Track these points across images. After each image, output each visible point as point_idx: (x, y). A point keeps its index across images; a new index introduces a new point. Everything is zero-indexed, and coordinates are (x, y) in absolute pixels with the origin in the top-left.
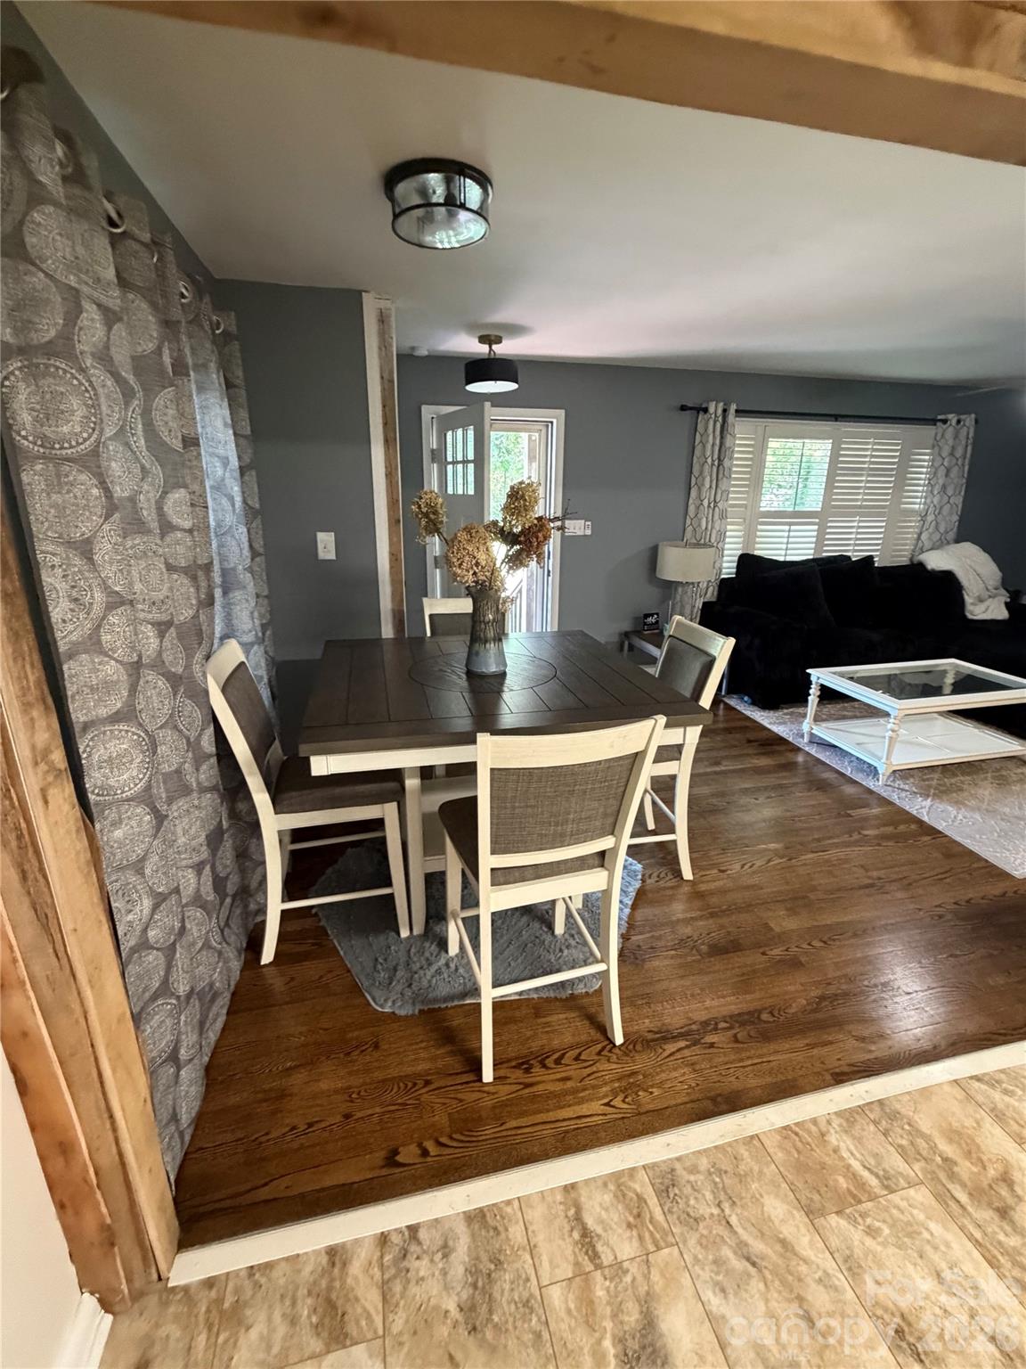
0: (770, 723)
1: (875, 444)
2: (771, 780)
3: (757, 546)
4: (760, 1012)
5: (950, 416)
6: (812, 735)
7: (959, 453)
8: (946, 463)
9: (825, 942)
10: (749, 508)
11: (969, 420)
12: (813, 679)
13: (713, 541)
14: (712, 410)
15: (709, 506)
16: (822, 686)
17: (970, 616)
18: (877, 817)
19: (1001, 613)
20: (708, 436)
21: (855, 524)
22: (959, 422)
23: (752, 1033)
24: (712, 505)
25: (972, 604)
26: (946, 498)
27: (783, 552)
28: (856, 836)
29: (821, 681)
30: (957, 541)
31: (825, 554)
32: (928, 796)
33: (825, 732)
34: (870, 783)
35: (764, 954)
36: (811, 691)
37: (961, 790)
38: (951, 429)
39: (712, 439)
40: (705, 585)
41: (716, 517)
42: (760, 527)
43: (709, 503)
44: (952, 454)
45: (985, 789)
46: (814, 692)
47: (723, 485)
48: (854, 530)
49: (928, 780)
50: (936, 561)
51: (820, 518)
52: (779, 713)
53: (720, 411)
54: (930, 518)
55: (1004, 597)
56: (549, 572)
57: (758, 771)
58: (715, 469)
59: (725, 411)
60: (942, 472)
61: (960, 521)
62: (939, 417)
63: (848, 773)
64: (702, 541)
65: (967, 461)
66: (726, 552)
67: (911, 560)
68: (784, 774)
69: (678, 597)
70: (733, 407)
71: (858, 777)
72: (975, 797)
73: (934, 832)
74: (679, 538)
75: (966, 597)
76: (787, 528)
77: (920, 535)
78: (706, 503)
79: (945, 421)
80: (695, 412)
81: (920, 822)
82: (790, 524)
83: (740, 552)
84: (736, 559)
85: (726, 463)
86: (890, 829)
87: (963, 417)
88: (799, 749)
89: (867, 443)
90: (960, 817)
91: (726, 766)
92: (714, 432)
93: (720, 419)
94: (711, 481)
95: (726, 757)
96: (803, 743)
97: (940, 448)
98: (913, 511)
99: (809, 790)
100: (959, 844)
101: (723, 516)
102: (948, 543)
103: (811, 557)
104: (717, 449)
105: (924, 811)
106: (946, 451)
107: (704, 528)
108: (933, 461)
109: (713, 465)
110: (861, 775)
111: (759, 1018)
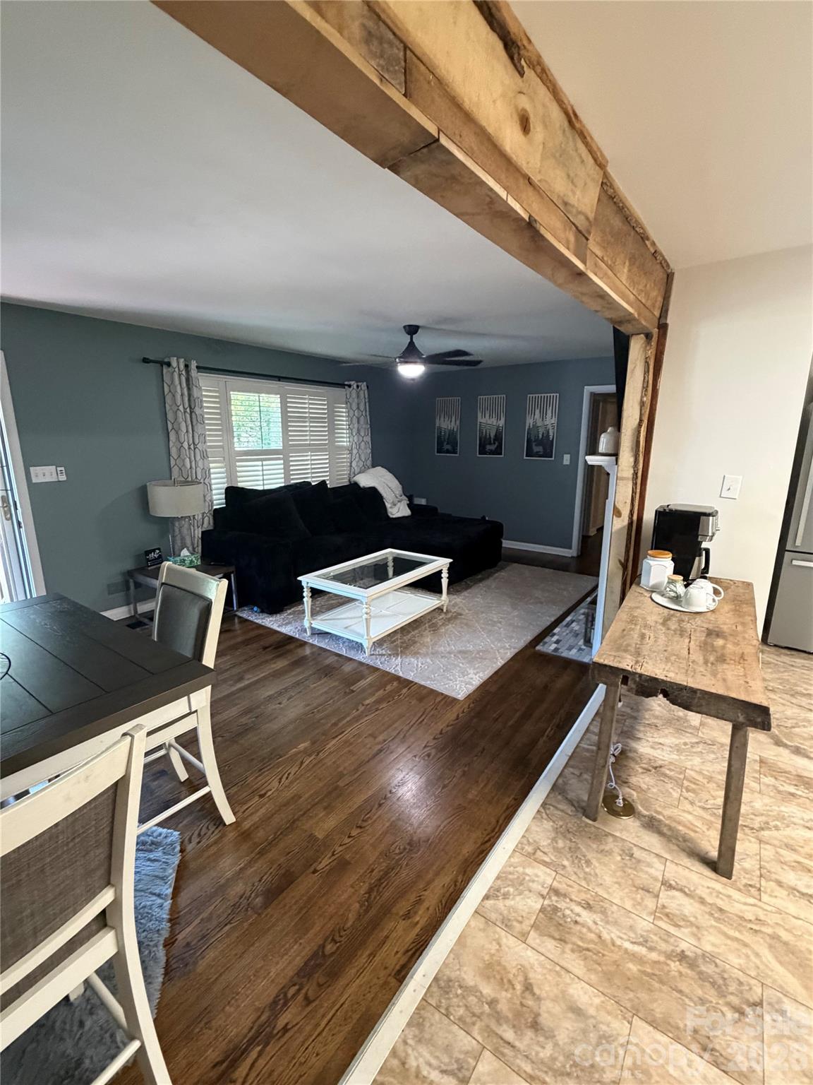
0: (279, 626)
1: (310, 399)
2: (289, 680)
3: (239, 479)
4: (323, 946)
5: (352, 383)
6: (312, 629)
7: (362, 408)
8: (356, 414)
9: (361, 827)
10: (226, 448)
11: (364, 385)
12: (304, 584)
13: (199, 477)
14: (174, 364)
15: (189, 448)
16: (311, 588)
17: (391, 516)
18: (370, 685)
19: (407, 512)
20: (176, 387)
21: (309, 458)
22: (358, 386)
23: (322, 980)
24: (192, 447)
25: (391, 508)
26: (361, 438)
27: (261, 483)
28: (361, 708)
29: (310, 585)
30: (374, 466)
31: (292, 482)
32: (398, 655)
33: (321, 624)
34: (360, 657)
35: (315, 871)
36: (305, 594)
37: (415, 642)
38: (354, 391)
39: (180, 388)
40: (200, 516)
41: (198, 457)
42: (238, 464)
43: (189, 445)
44: (358, 408)
45: (427, 636)
46: (306, 593)
47: (199, 429)
48: (309, 462)
49: (395, 641)
50: (365, 481)
51: (284, 454)
52: (284, 615)
53: (182, 367)
54: (355, 451)
55: (406, 502)
56: (19, 523)
57: (277, 675)
58: (188, 416)
59: (187, 366)
60: (355, 420)
61: (372, 452)
62: (346, 383)
63: (344, 654)
64: (190, 479)
65: (368, 413)
66: (213, 487)
67: (349, 481)
68: (298, 670)
69: (177, 530)
70: (194, 364)
71: (351, 654)
72: (423, 645)
73: (407, 683)
74: (167, 477)
75: (386, 504)
76: (260, 463)
77: (351, 463)
78: (186, 445)
79: (350, 386)
80: (159, 365)
81: (398, 678)
82: (262, 460)
83: (226, 486)
84: (224, 491)
85: (197, 410)
86: (381, 692)
87: (360, 384)
88: (305, 643)
89: (305, 399)
90: (420, 665)
91: (249, 679)
92: (180, 384)
93: (184, 372)
94: (187, 426)
95: (247, 671)
96: (307, 637)
97: (351, 404)
98: (343, 447)
99: (320, 679)
100: (425, 687)
101: (205, 456)
102: (369, 468)
103: (283, 485)
104: (186, 399)
105: (398, 668)
106: (354, 406)
107: (189, 467)
108: (348, 412)
109: (185, 412)
110: (353, 652)
111: (324, 955)
